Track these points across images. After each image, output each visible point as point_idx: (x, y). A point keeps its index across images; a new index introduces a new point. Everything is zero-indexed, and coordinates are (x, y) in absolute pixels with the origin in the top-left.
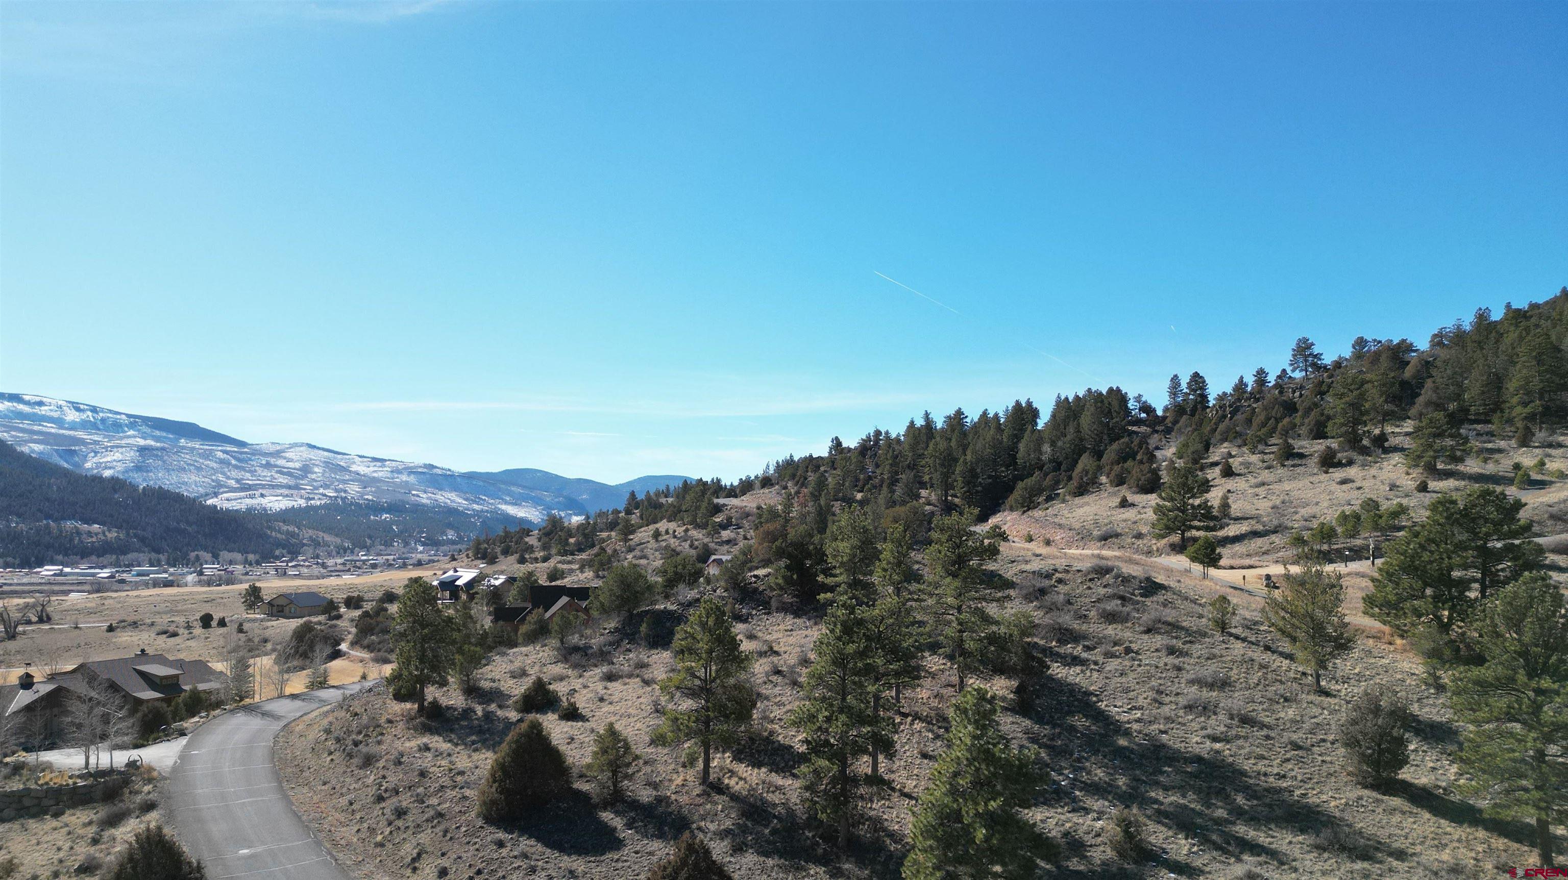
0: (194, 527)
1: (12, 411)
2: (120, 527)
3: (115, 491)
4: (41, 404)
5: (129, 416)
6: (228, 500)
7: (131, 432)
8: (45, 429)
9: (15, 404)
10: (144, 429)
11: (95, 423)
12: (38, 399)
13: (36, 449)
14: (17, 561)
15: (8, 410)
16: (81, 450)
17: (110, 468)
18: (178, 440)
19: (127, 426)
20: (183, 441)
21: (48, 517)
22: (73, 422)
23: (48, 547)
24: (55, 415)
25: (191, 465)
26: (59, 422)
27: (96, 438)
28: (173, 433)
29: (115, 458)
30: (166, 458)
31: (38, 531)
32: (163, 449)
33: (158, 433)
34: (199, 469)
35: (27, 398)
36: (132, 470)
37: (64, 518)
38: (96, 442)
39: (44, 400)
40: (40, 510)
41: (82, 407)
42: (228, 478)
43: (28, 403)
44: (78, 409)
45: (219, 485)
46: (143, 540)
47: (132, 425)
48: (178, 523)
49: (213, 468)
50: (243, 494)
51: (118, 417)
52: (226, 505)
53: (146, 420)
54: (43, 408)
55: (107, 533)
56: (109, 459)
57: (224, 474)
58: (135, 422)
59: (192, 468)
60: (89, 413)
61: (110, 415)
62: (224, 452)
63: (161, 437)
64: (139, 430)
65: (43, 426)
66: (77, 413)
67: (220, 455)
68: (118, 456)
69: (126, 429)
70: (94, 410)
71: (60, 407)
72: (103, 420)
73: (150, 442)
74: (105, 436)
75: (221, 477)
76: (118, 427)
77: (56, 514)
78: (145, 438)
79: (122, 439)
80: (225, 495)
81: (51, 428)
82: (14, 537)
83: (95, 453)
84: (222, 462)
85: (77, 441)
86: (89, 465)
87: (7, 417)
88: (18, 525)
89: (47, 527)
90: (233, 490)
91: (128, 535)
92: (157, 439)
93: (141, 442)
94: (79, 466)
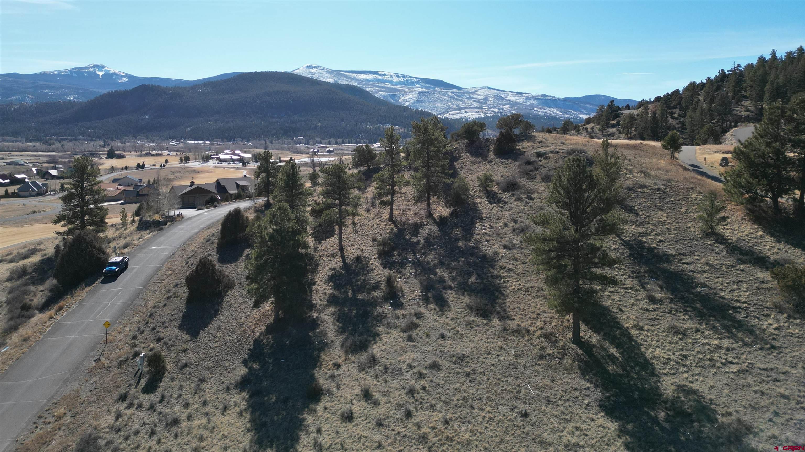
2: (405, 127)
3: (405, 111)
4: (385, 75)
5: (417, 78)
6: (452, 114)
7: (417, 85)
8: (386, 86)
9: (376, 76)
10: (422, 84)
11: (404, 82)
12: (384, 73)
13: (382, 94)
14: (368, 141)
15: (374, 78)
16: (398, 94)
17: (408, 102)
18: (435, 88)
19: (416, 82)
21: (380, 123)
22: (396, 82)
24: (390, 79)
26: (391, 82)
27: (404, 88)
28: (433, 85)
29: (410, 97)
30: (429, 96)
31: (376, 128)
32: (428, 92)
33: (427, 85)
34: (442, 101)
35: (380, 73)
36: (416, 102)
37: (386, 123)
38: (404, 91)
39: (386, 73)
40: (377, 120)
41: (399, 75)
42: (453, 104)
43: (380, 75)
44: (398, 77)
45: (450, 108)
47: (418, 82)
49: (447, 100)
50: (458, 112)
51: (412, 79)
52: (452, 117)
53: (423, 79)
54: (386, 77)
56: (408, 98)
57: (451, 102)
59: (439, 100)
60: (402, 78)
61: (409, 78)
62: (452, 92)
64: (420, 84)
65: (385, 84)
67: (450, 94)
69: (415, 84)
70: (404, 76)
71: (392, 76)
72: (407, 81)
73: (424, 90)
74: (407, 88)
75: (450, 104)
76: (412, 83)
77: (383, 122)
78: (422, 88)
79: (413, 88)
80: (451, 112)
81: (388, 85)
82: (368, 131)
83: (403, 95)
84: (451, 97)
85: (398, 90)
86: (400, 101)
87: (373, 81)
88: (369, 126)
89: (379, 127)
90: (455, 110)
91: (408, 130)
92: (427, 88)
93: (420, 90)
94: (397, 101)
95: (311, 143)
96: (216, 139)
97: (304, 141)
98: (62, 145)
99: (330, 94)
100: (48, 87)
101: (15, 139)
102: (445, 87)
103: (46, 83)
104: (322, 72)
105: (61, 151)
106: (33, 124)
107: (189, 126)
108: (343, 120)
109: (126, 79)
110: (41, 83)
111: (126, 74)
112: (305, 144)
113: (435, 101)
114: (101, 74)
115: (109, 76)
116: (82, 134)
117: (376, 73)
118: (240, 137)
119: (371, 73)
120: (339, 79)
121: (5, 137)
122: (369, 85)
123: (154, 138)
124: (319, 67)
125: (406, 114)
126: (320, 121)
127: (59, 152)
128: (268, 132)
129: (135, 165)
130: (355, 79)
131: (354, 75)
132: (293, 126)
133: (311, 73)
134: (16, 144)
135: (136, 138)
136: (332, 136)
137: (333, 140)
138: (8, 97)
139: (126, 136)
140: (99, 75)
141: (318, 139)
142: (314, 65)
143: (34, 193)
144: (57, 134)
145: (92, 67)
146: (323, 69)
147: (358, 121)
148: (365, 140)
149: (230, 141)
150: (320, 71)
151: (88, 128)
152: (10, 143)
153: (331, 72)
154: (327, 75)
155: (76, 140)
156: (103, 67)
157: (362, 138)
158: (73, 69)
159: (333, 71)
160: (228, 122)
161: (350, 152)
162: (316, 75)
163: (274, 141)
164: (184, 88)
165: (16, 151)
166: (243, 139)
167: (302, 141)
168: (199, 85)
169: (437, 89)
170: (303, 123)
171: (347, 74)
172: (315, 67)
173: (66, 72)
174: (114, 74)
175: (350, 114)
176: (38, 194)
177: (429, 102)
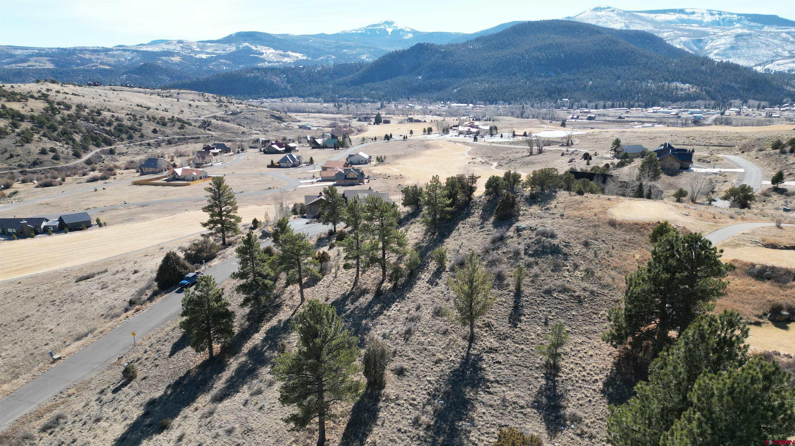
0: (739, 85)
1: (679, 19)
2: (698, 85)
3: (703, 64)
4: (693, 13)
5: (739, 15)
6: (778, 65)
7: (738, 25)
8: (692, 28)
9: (681, 15)
10: (746, 22)
11: (719, 22)
12: (692, 11)
13: (683, 40)
14: (644, 104)
15: (677, 19)
16: (705, 39)
17: (717, 49)
18: (762, 27)
19: (735, 21)
20: (766, 27)
21: (666, 80)
22: (708, 22)
23: (661, 96)
24: (699, 19)
25: (763, 43)
26: (700, 23)
27: (716, 31)
28: (761, 23)
29: (721, 42)
30: (750, 40)
31: (658, 87)
32: (750, 35)
33: (752, 24)
34: (768, 45)
35: (687, 11)
36: (728, 49)
37: (673, 81)
38: (715, 34)
39: (696, 11)
40: (663, 77)
41: (714, 12)
42: (784, 50)
43: (687, 14)
44: (712, 14)
45: (777, 55)
46: (708, 92)
47: (739, 21)
48: (730, 83)
49: (776, 45)
50: (789, 60)
51: (732, 16)
52: (778, 69)
53: (747, 16)
54: (694, 15)
55: (691, 89)
56: (718, 43)
57: (782, 47)
58: (741, 18)
59: (764, 45)
60: (717, 16)
61: (728, 16)
62: (788, 33)
63: (753, 26)
64: (742, 23)
65: (692, 26)
66: (711, 17)
67: (784, 35)
68: (723, 41)
69: (735, 23)
70: (720, 13)
71: (703, 14)
72: (723, 20)
73: (746, 31)
74: (722, 29)
75: (780, 50)
76: (731, 22)
77: (670, 79)
78: (743, 28)
79: (729, 30)
80: (778, 62)
81: (695, 27)
82: (647, 91)
83: (712, 40)
84: (785, 40)
85: (705, 34)
86: (707, 48)
87: (676, 22)
88: (651, 85)
89: (663, 86)
90: (785, 58)
91: (701, 90)
92: (751, 28)
93: (740, 31)
94: (701, 48)
95: (575, 107)
96: (478, 102)
97: (568, 104)
98: (348, 108)
99: (609, 44)
100: (348, 47)
101: (316, 100)
102: (779, 25)
103: (346, 43)
104: (612, 14)
105: (346, 114)
106: (331, 86)
107: (457, 88)
108: (619, 78)
109: (410, 35)
110: (342, 42)
111: (411, 29)
112: (569, 108)
113: (758, 46)
114: (390, 30)
115: (397, 32)
116: (367, 95)
117: (682, 11)
118: (503, 100)
119: (674, 11)
120: (631, 22)
121: (311, 98)
122: (669, 28)
123: (424, 100)
124: (608, 8)
125: (703, 68)
126: (591, 80)
127: (344, 114)
128: (531, 93)
129: (384, 136)
130: (652, 22)
131: (652, 16)
132: (560, 86)
133: (599, 16)
134: (316, 104)
135: (409, 100)
136: (603, 98)
137: (602, 103)
138: (317, 58)
139: (402, 97)
140: (388, 32)
141: (584, 102)
142: (603, 7)
143: (290, 165)
144: (347, 96)
145: (383, 24)
146: (613, 11)
147: (637, 79)
148: (640, 103)
149: (492, 104)
150: (610, 13)
151: (372, 90)
152: (314, 104)
153: (623, 14)
154: (618, 18)
155: (360, 102)
156: (392, 23)
157: (638, 101)
158: (368, 27)
159: (625, 12)
160: (493, 83)
161: (614, 119)
162: (604, 19)
163: (535, 105)
164: (457, 45)
165: (314, 112)
166: (505, 101)
167: (566, 104)
168: (471, 41)
169: (766, 28)
170: (572, 83)
171: (644, 15)
172: (604, 9)
173: (362, 30)
174: (401, 30)
175: (629, 69)
176: (294, 166)
177: (748, 48)
